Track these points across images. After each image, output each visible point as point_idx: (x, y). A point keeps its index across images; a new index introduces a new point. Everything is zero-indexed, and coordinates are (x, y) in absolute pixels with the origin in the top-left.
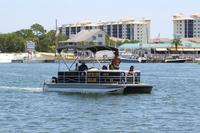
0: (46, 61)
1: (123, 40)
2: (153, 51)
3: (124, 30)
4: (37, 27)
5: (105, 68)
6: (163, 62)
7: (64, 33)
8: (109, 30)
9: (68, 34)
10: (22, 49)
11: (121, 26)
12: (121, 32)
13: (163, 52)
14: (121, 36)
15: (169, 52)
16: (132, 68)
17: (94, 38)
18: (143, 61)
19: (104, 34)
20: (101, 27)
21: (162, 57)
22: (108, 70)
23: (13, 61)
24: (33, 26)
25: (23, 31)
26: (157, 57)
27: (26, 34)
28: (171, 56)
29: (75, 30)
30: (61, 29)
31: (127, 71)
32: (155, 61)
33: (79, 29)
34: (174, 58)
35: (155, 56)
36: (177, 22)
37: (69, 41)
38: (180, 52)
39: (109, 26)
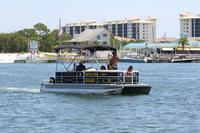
0: (50, 62)
1: (128, 40)
2: (159, 51)
3: (130, 30)
4: (40, 26)
5: (103, 68)
6: (170, 62)
7: (68, 32)
8: (114, 29)
9: (71, 33)
10: (25, 49)
11: (126, 25)
12: (126, 31)
13: (169, 52)
14: (126, 36)
15: (175, 51)
16: (130, 68)
17: (99, 37)
18: (149, 61)
19: (109, 34)
20: (106, 27)
21: (169, 57)
22: (107, 71)
23: (16, 61)
24: (36, 26)
25: (25, 30)
26: (164, 57)
27: (29, 34)
28: (177, 56)
29: (80, 29)
30: (64, 29)
31: (125, 72)
32: (161, 61)
33: (83, 28)
34: (181, 57)
35: (161, 56)
36: (184, 21)
37: (73, 40)
38: (186, 52)
39: (114, 25)
